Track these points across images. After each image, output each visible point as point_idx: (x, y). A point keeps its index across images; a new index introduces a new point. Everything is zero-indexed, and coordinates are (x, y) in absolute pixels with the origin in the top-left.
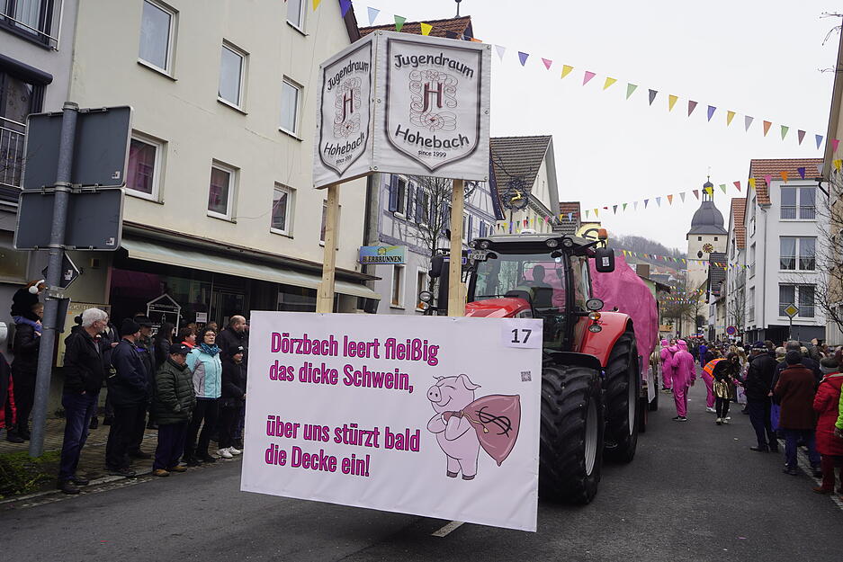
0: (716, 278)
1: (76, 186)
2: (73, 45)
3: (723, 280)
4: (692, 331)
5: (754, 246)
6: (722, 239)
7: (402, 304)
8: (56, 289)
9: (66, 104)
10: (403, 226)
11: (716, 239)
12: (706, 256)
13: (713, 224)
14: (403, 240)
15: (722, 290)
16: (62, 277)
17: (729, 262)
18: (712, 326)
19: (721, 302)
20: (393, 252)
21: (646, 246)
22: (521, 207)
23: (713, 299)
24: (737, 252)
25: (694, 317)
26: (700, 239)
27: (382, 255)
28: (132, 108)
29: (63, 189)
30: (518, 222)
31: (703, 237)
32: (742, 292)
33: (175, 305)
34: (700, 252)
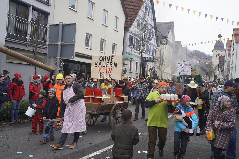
0: (221, 64)
1: (62, 43)
2: (54, 4)
3: (223, 65)
4: (213, 80)
5: (233, 55)
6: (224, 52)
7: (132, 71)
8: (59, 68)
9: (60, 22)
10: (132, 50)
11: (222, 52)
12: (218, 57)
13: (221, 47)
14: (132, 53)
15: (223, 67)
16: (60, 65)
17: (225, 59)
18: (219, 78)
19: (222, 71)
20: (131, 57)
21: (200, 53)
22: (165, 44)
23: (220, 70)
24: (228, 56)
25: (214, 75)
26: (217, 51)
27: (128, 58)
28: (77, 24)
29: (60, 44)
30: (164, 48)
31: (218, 51)
32: (229, 68)
33: (77, 71)
34: (216, 55)
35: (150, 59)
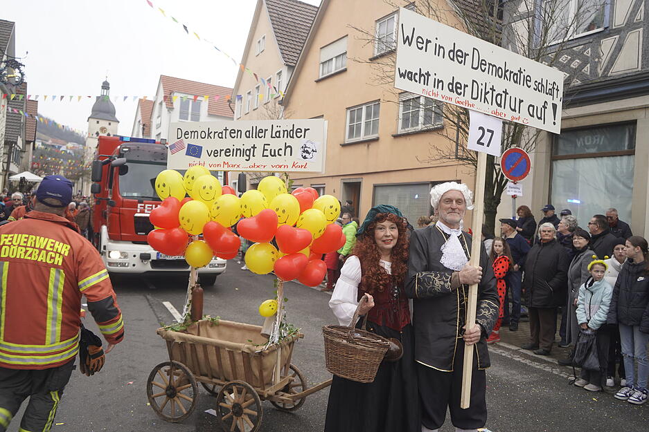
6: (114, 125)
13: (108, 113)
34: (98, 132)
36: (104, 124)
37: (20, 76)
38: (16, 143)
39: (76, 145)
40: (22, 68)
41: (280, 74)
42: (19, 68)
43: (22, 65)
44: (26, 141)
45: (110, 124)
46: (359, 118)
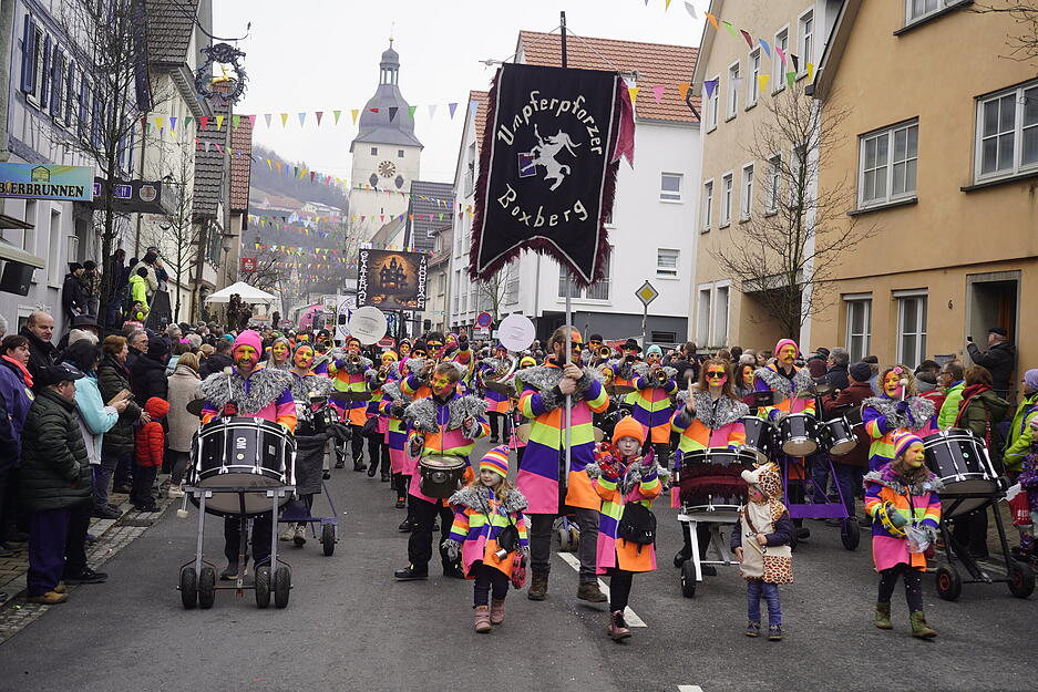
6: (411, 154)
12: (384, 183)
13: (398, 126)
20: (66, 177)
26: (374, 152)
31: (380, 149)
34: (374, 175)
35: (136, 193)
36: (388, 154)
37: (237, 78)
38: (214, 218)
39: (323, 207)
40: (240, 60)
41: (807, 19)
42: (234, 62)
43: (239, 54)
44: (232, 211)
45: (401, 154)
46: (1009, 121)
